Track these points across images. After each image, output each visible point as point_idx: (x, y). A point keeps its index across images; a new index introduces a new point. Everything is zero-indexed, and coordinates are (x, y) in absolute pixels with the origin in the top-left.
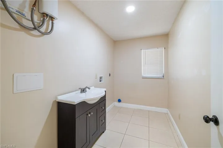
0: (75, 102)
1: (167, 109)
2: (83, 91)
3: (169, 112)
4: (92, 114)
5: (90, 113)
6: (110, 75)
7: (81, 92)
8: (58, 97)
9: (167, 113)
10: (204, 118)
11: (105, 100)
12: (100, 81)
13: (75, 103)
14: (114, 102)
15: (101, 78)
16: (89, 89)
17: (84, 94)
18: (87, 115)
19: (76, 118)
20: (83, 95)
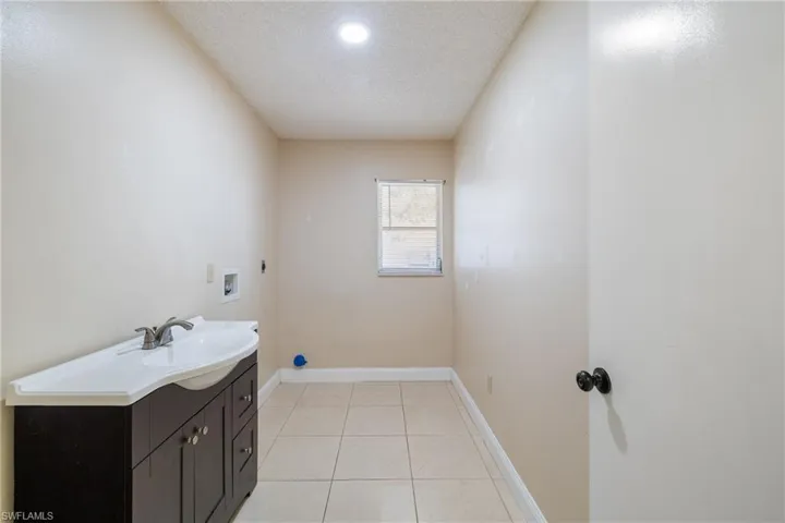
0: (130, 393)
1: (450, 369)
2: (158, 338)
3: (456, 376)
4: (205, 432)
5: (195, 430)
6: (264, 267)
7: (147, 345)
8: (18, 382)
9: (451, 382)
10: (578, 378)
11: (256, 364)
12: (227, 292)
13: (127, 397)
14: (279, 367)
15: (229, 279)
16: (188, 327)
17: (162, 351)
18: (184, 440)
19: (134, 465)
20: (159, 355)
